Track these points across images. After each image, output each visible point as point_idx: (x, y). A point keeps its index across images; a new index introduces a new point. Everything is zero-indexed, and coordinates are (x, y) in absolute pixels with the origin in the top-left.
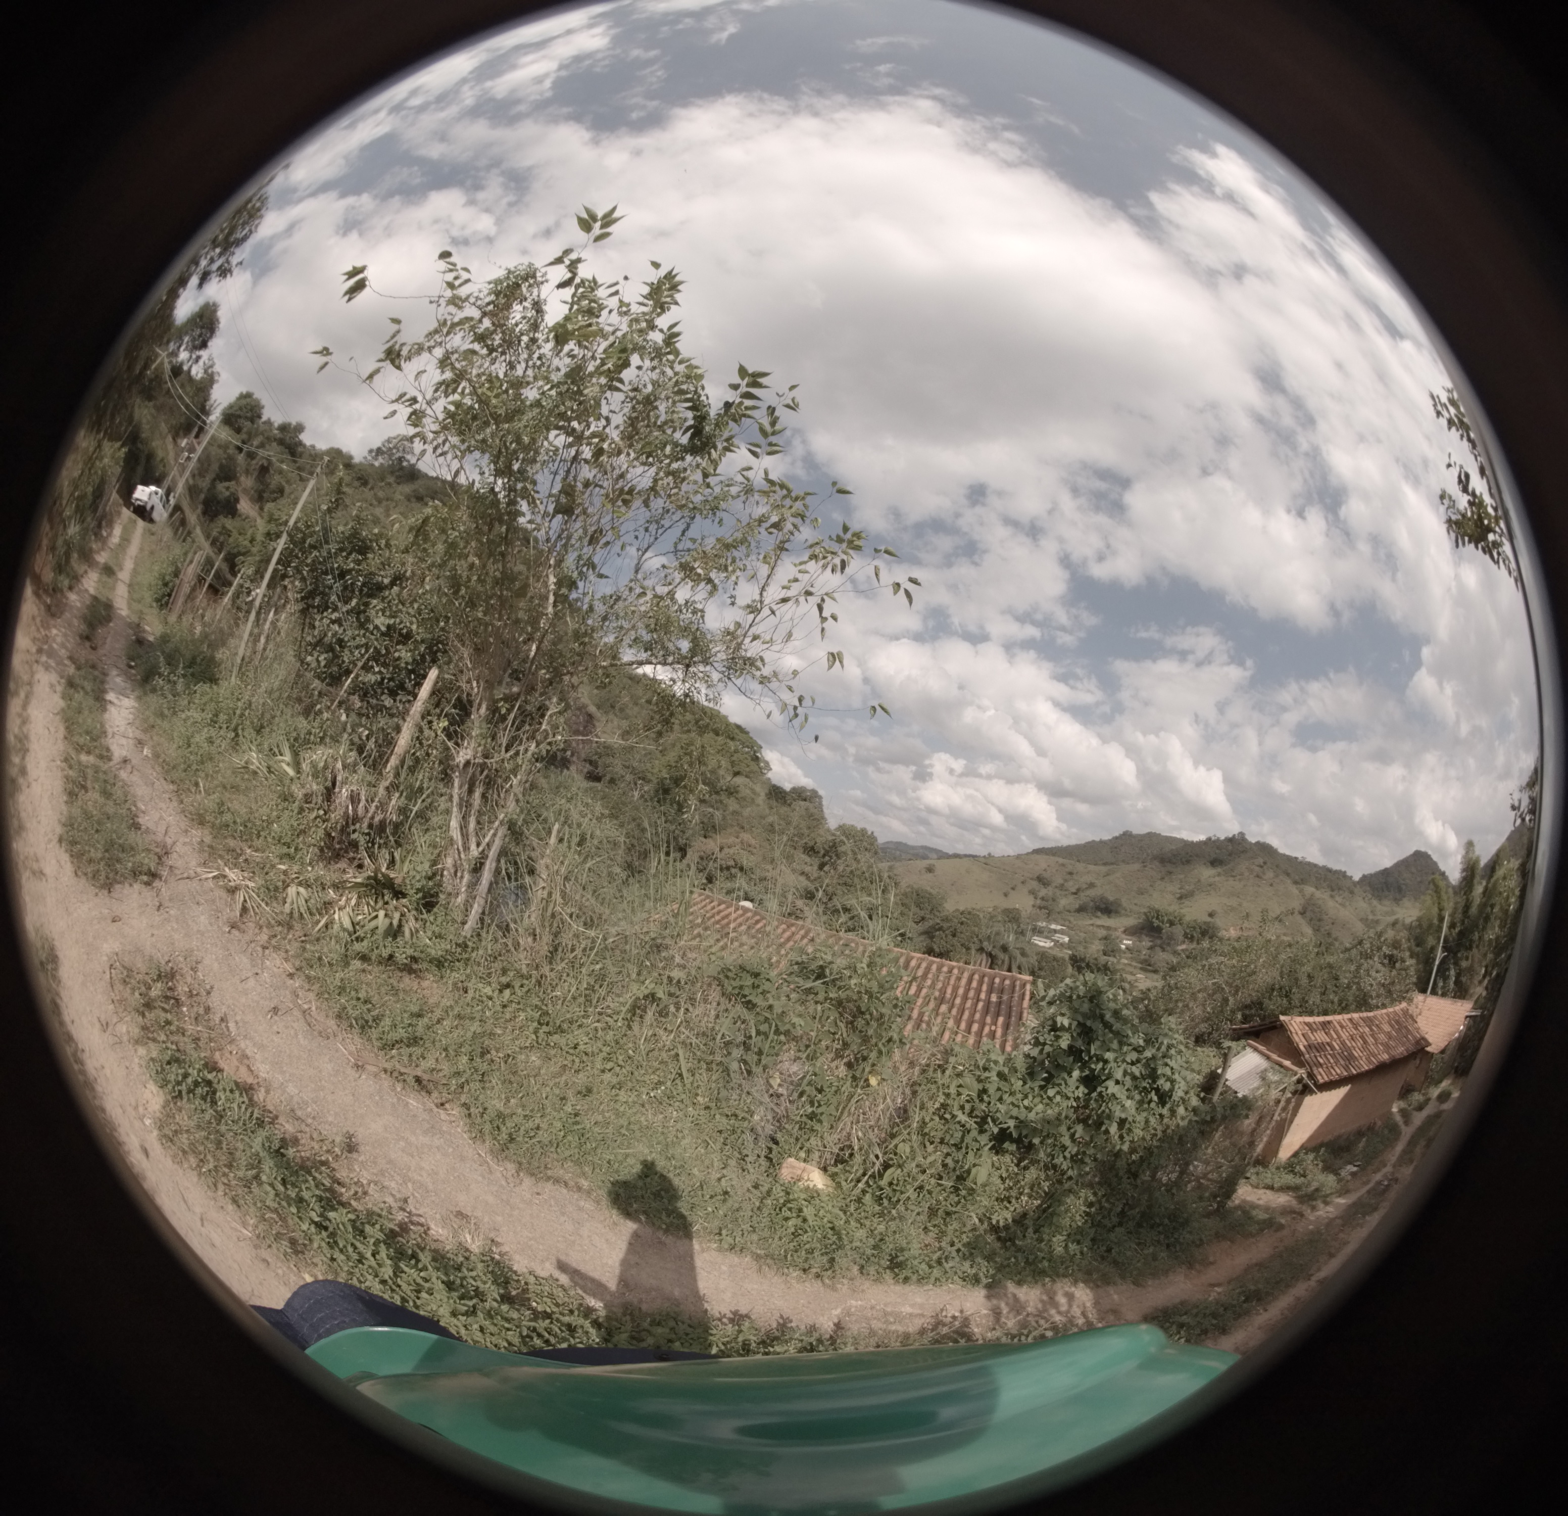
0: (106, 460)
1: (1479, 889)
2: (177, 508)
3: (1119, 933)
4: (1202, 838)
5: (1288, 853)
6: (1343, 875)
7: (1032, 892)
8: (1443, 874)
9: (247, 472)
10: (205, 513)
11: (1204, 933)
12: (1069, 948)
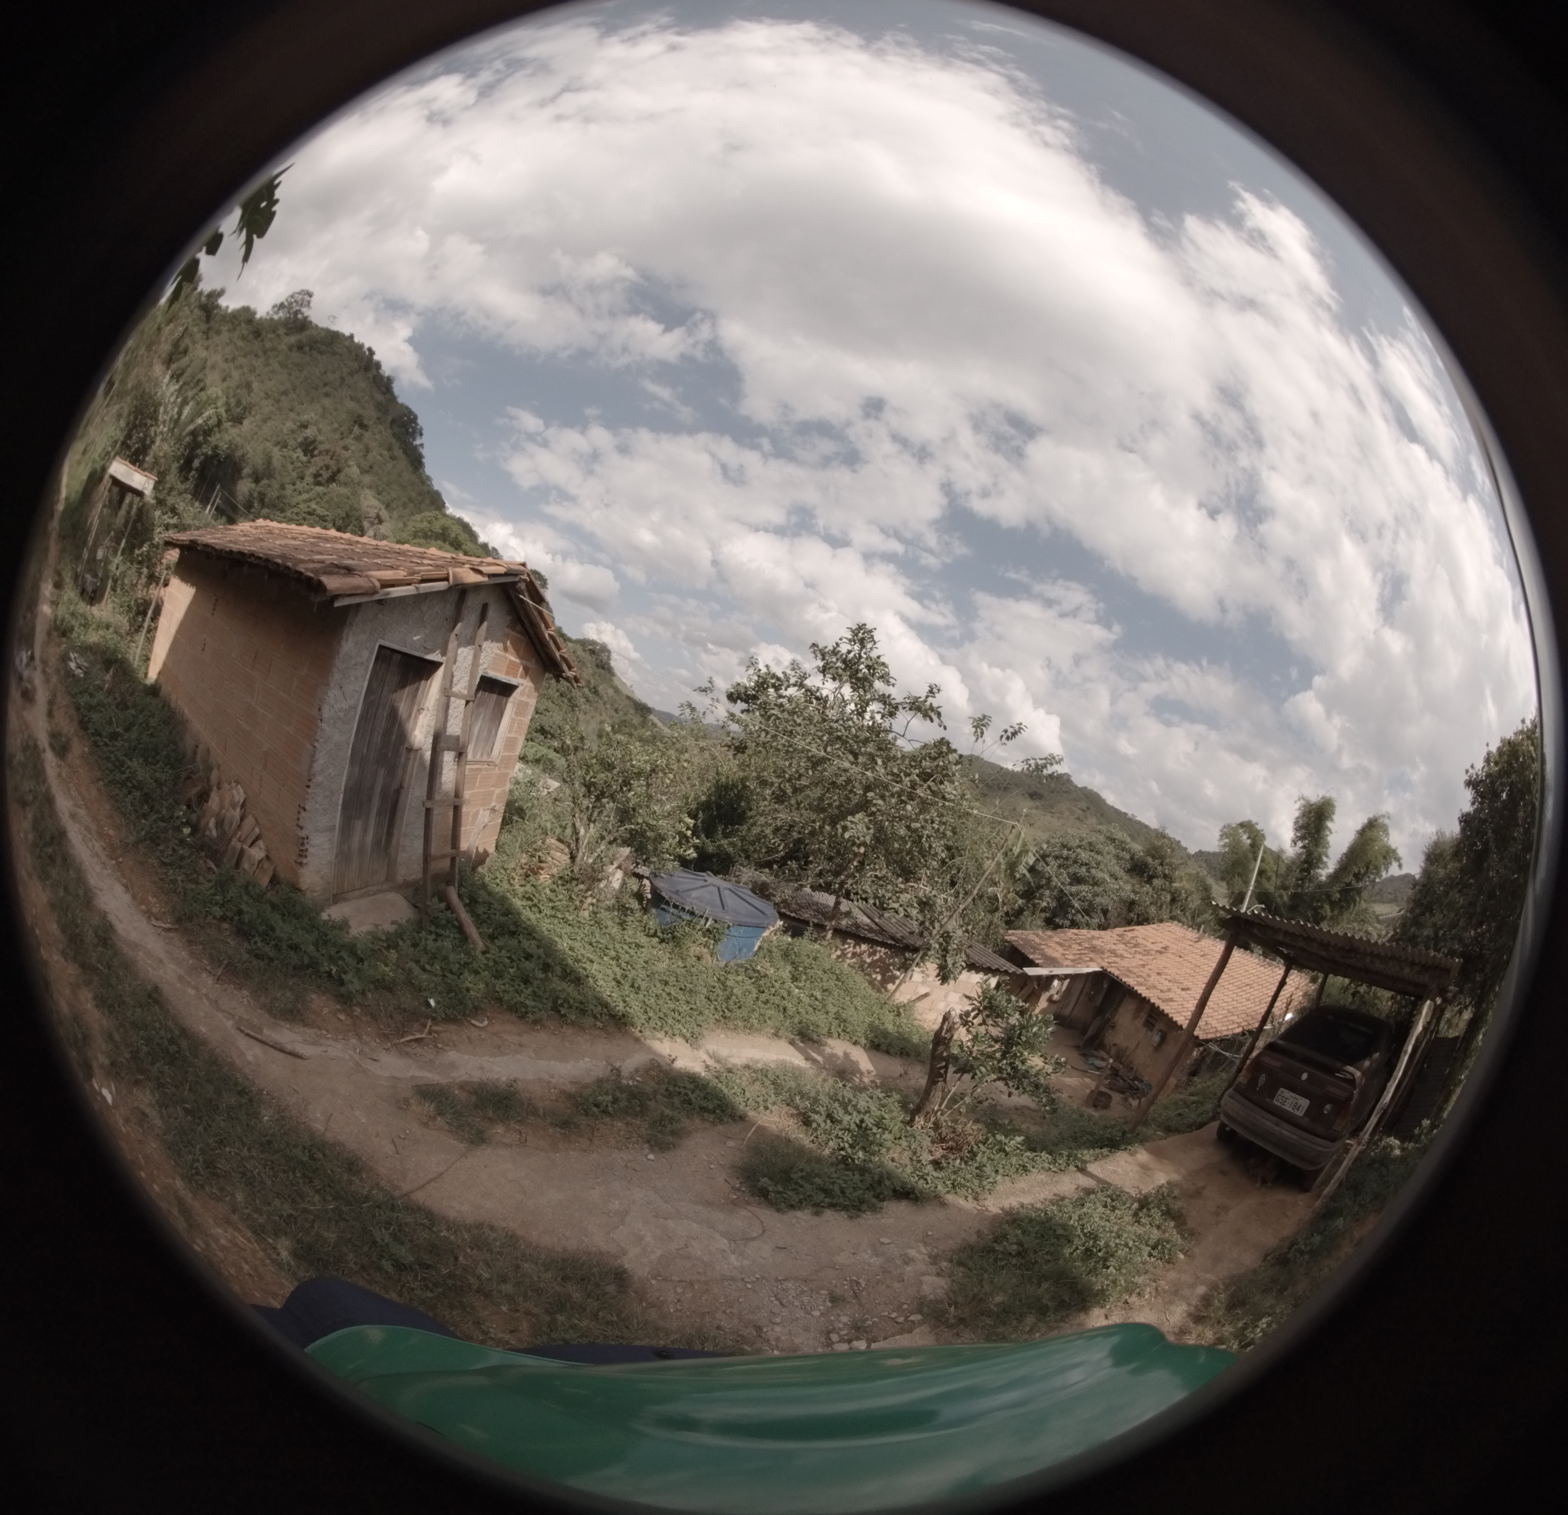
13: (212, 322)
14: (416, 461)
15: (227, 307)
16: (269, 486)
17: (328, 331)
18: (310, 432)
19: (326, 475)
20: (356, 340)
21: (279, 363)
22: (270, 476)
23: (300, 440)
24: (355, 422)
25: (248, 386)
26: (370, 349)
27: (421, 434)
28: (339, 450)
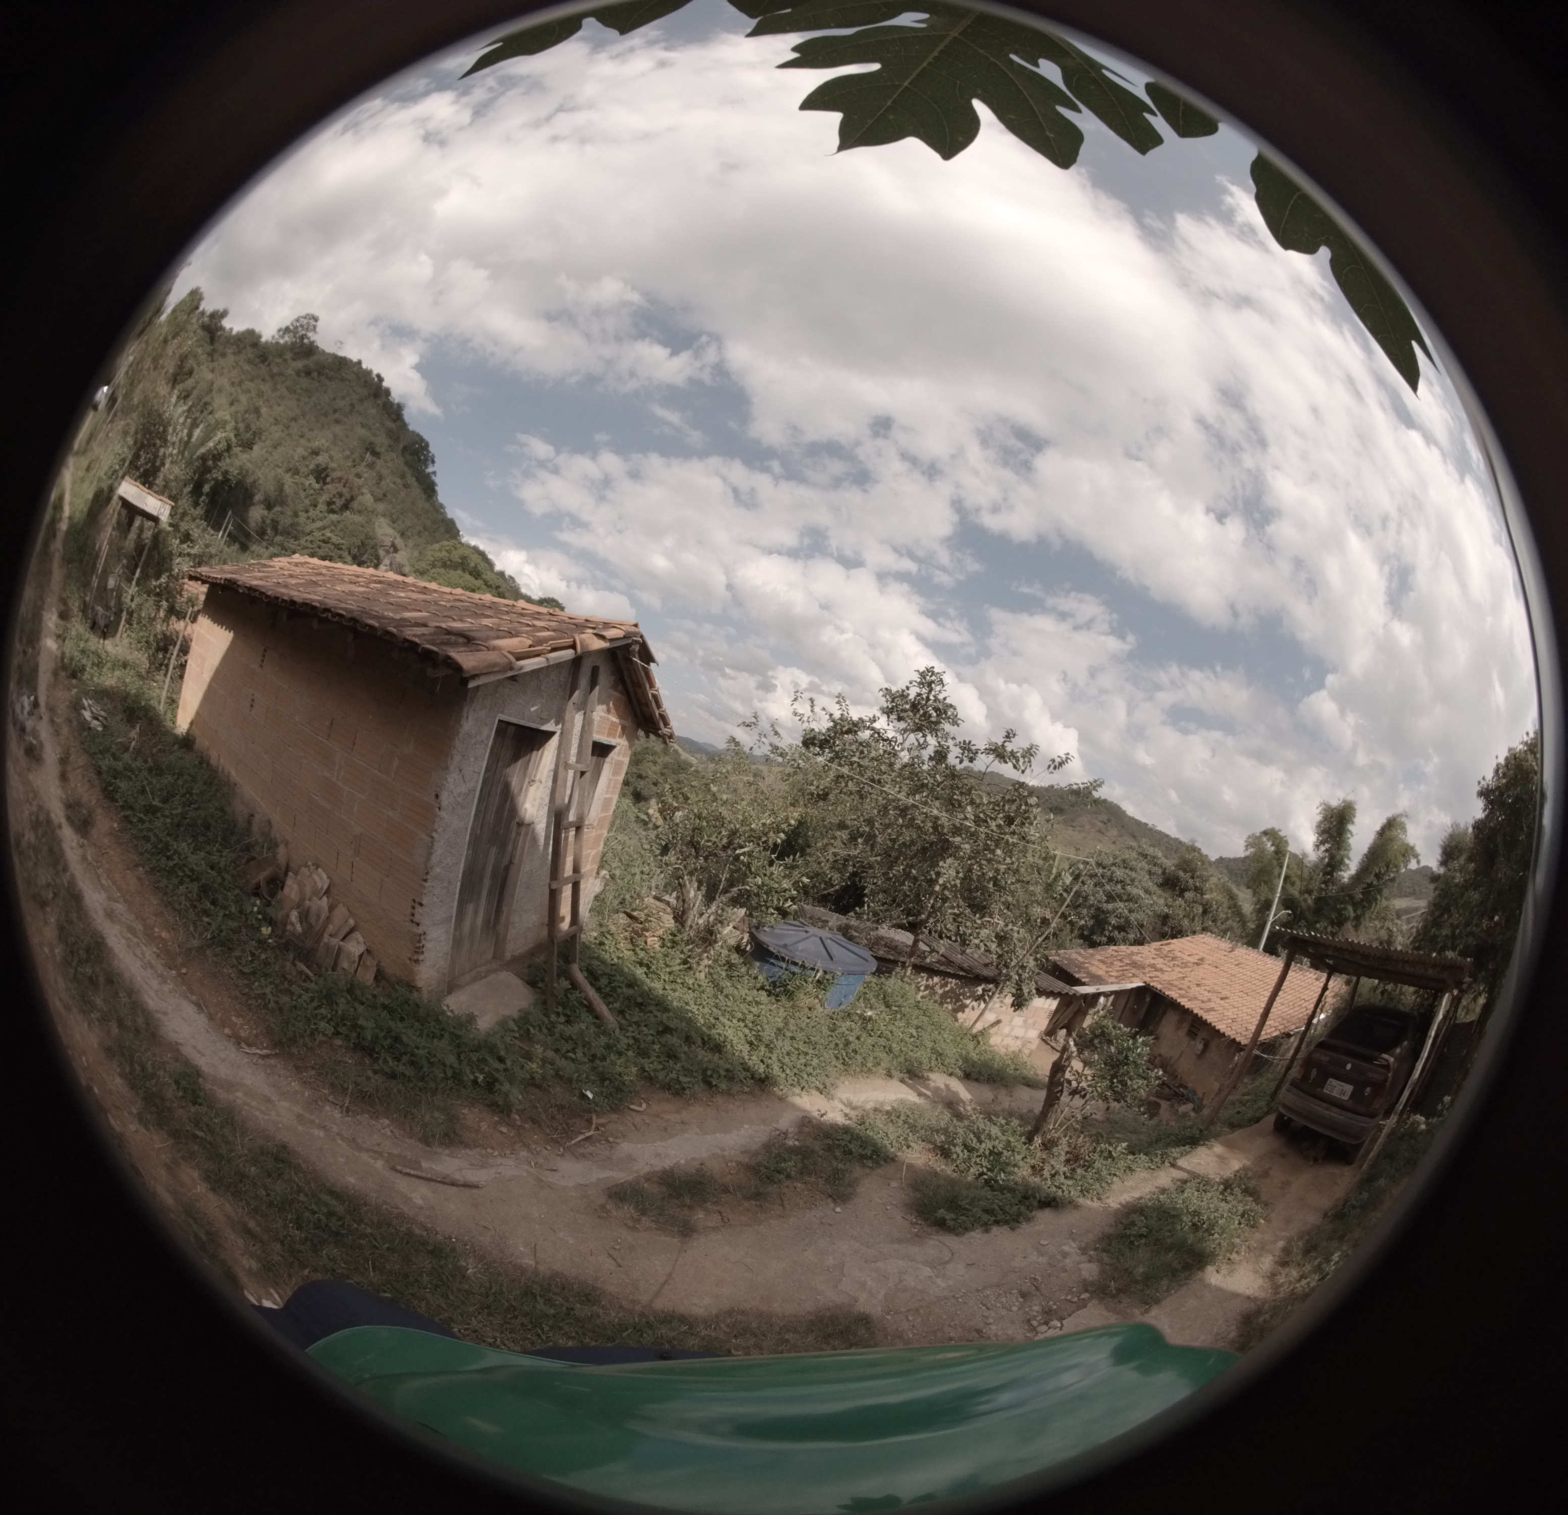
4: (1045, 785)
13: (217, 344)
14: (429, 488)
15: (231, 329)
16: (282, 513)
17: (335, 356)
18: (321, 459)
19: (339, 503)
20: (364, 366)
21: (287, 388)
22: (283, 503)
23: (311, 467)
24: (367, 449)
25: (257, 411)
26: (378, 376)
27: (433, 462)
28: (351, 477)
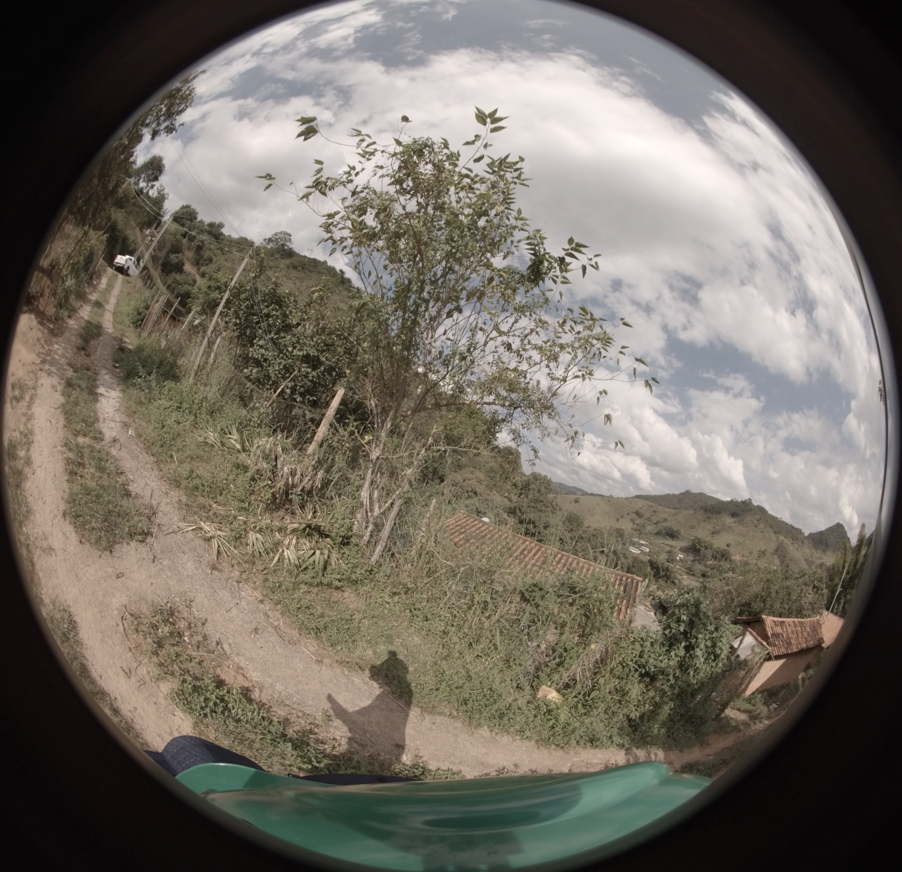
0: (93, 242)
1: (863, 552)
2: (145, 268)
3: (677, 550)
4: (728, 499)
5: (773, 514)
6: (799, 531)
7: (632, 520)
8: (849, 539)
9: (189, 249)
10: (162, 271)
11: (723, 556)
12: (649, 556)
17: (308, 258)
26: (341, 271)
